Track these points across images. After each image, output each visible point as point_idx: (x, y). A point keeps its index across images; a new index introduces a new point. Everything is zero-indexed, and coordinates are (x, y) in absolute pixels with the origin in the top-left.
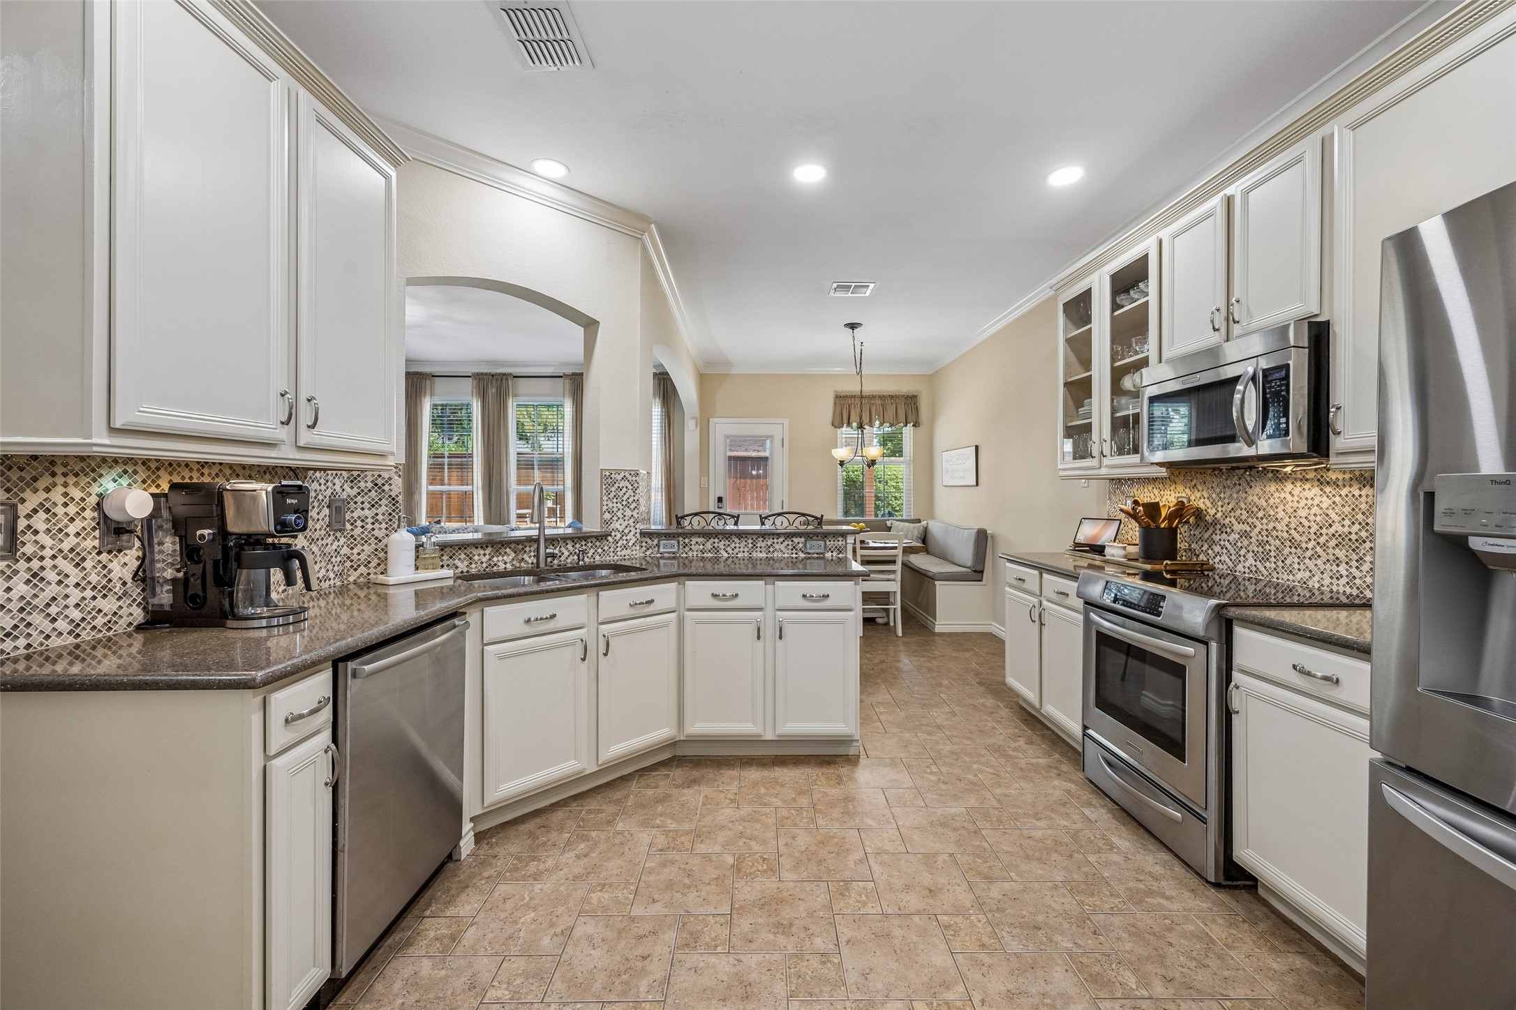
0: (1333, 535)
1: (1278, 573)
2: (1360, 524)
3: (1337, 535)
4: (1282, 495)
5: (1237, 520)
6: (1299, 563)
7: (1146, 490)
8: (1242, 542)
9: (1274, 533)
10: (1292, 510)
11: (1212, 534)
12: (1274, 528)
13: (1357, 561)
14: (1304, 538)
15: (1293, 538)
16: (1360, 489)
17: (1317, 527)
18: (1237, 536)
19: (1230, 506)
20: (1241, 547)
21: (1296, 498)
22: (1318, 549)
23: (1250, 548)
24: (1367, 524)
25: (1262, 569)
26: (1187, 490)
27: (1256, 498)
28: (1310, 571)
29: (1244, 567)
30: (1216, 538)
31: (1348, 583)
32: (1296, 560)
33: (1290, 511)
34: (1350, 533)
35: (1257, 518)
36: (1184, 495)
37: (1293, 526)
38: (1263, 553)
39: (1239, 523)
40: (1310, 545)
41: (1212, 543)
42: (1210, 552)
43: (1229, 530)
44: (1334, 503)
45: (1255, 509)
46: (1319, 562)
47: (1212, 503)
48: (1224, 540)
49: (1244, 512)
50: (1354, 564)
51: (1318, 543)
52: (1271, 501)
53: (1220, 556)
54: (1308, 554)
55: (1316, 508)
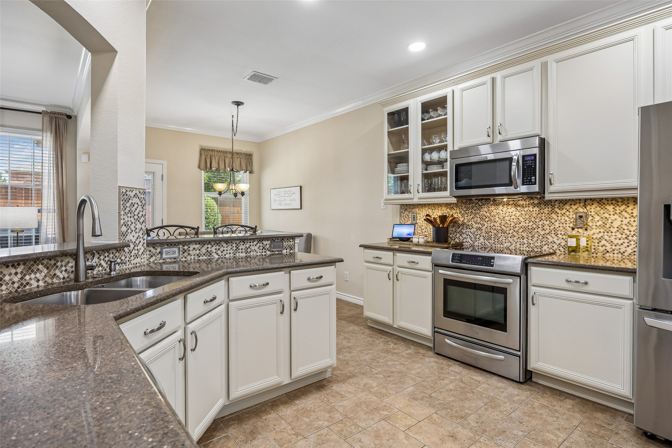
0: (521, 227)
1: (495, 244)
2: (533, 222)
3: (523, 227)
4: (498, 211)
5: (475, 222)
6: (505, 240)
7: (424, 210)
8: (477, 232)
9: (494, 228)
10: (502, 217)
11: (462, 229)
12: (494, 225)
13: (531, 237)
14: (508, 229)
15: (503, 229)
16: (533, 208)
17: (514, 224)
18: (475, 230)
19: (472, 217)
20: (477, 235)
21: (504, 212)
22: (514, 233)
23: (482, 235)
24: (536, 222)
25: (488, 243)
26: (448, 210)
27: (484, 213)
28: (511, 243)
29: (479, 243)
30: (464, 231)
31: (527, 246)
32: (504, 238)
33: (501, 217)
34: (529, 226)
35: (485, 221)
36: (446, 212)
37: (503, 224)
38: (488, 236)
39: (476, 224)
40: (511, 232)
41: (461, 233)
42: (461, 237)
43: (471, 227)
44: (522, 214)
45: (484, 218)
46: (515, 238)
47: (462, 215)
48: (468, 232)
49: (479, 219)
50: (530, 238)
51: (514, 231)
52: (492, 214)
53: (466, 239)
54: (510, 235)
55: (513, 216)
